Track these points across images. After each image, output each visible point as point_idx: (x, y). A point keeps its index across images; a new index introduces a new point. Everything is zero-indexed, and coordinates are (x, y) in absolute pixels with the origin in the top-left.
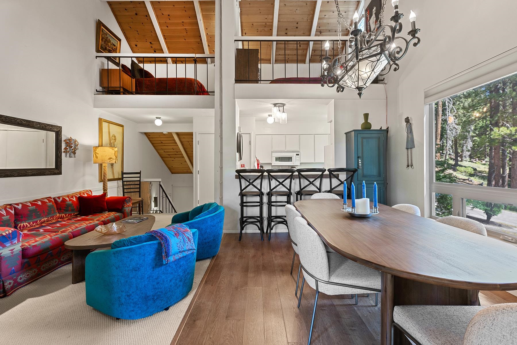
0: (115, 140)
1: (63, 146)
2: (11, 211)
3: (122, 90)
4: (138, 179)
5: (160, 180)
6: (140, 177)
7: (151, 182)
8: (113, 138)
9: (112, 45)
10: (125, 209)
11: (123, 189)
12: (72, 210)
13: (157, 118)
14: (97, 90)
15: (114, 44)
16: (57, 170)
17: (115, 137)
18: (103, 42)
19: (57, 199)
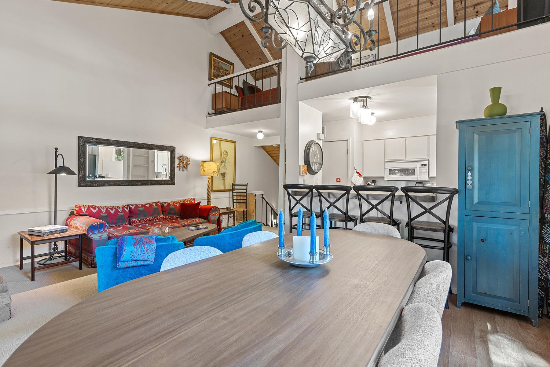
0: (227, 155)
1: (177, 162)
2: (126, 210)
3: (225, 110)
4: (245, 191)
5: (262, 193)
6: (246, 189)
7: (256, 194)
8: (225, 153)
9: (224, 71)
10: (210, 217)
11: (233, 199)
12: (174, 214)
13: (259, 132)
14: (209, 113)
15: (227, 69)
16: (171, 181)
17: (227, 152)
18: (215, 70)
19: (164, 204)
